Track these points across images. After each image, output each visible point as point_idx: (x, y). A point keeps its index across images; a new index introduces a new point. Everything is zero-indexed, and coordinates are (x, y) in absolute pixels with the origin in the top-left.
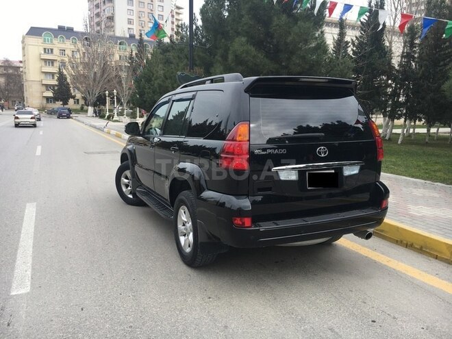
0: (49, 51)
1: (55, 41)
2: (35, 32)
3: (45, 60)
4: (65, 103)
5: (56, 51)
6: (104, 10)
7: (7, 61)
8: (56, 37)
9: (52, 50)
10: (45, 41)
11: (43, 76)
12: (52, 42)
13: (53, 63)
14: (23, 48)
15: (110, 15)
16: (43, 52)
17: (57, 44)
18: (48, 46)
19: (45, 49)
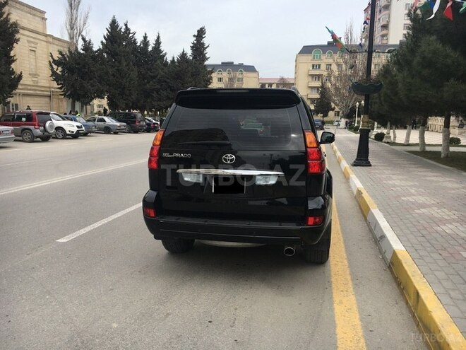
0: (317, 67)
1: (323, 57)
2: (307, 50)
3: (312, 76)
4: (326, 115)
5: (323, 67)
6: (379, 19)
7: (282, 79)
8: (324, 53)
9: (319, 65)
10: (314, 58)
11: (309, 91)
12: (320, 58)
13: (319, 78)
14: (296, 66)
15: (385, 23)
16: (311, 68)
17: (325, 60)
18: (316, 62)
19: (313, 66)
